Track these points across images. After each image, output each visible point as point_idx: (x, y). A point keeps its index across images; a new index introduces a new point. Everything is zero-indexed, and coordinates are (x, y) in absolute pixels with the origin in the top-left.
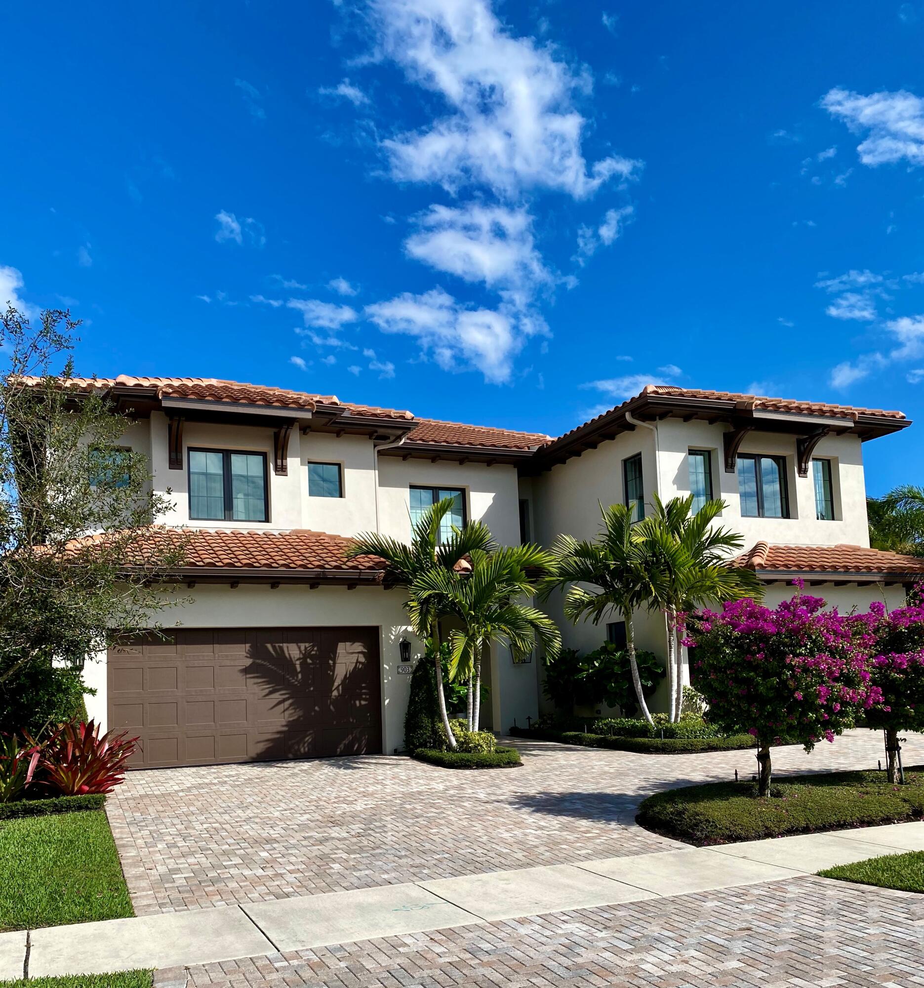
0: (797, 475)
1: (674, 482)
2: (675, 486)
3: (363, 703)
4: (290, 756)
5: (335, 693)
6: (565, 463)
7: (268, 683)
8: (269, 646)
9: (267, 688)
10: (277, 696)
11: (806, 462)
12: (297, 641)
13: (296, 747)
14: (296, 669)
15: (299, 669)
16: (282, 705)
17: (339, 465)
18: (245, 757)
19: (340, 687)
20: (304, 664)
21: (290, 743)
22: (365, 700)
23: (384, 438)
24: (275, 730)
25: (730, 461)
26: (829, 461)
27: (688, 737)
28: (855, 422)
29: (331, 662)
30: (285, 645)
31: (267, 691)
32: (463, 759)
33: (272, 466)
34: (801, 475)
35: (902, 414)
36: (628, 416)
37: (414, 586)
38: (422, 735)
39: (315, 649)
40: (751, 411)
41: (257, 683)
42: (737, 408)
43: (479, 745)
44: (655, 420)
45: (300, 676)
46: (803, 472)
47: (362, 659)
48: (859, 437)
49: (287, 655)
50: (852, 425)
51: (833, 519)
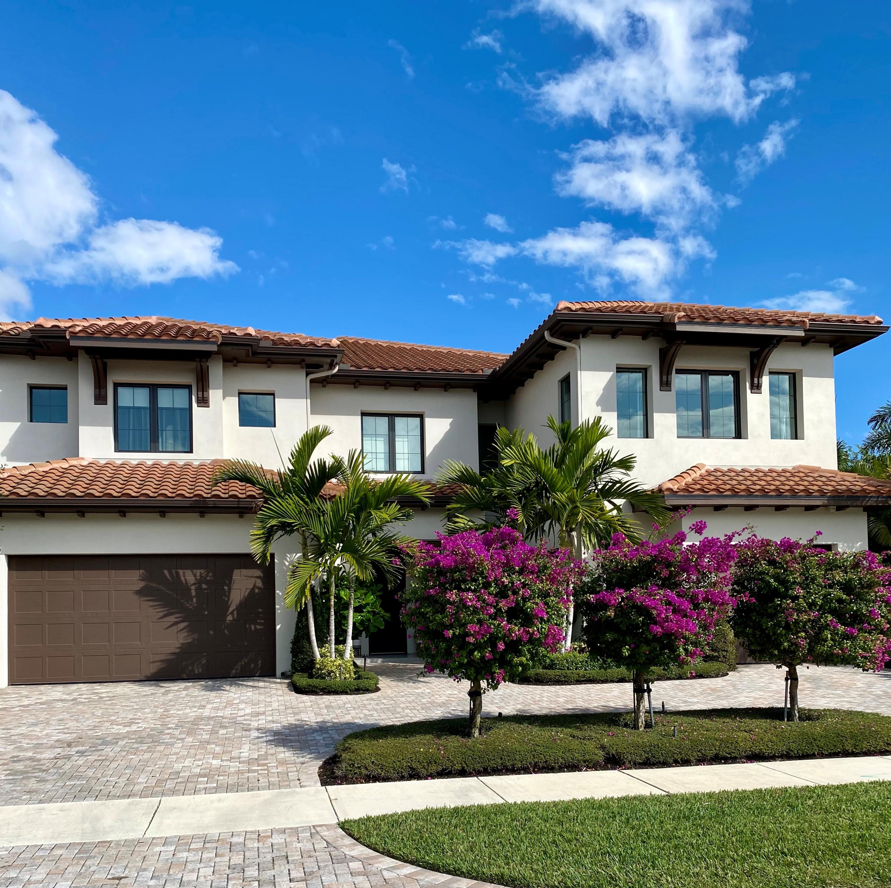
0: (748, 391)
1: (598, 404)
2: (600, 408)
3: (259, 627)
4: (185, 676)
5: (230, 618)
6: (523, 385)
7: (164, 606)
8: (166, 572)
9: (162, 611)
10: (172, 619)
11: (760, 376)
12: (192, 568)
13: (190, 668)
14: (191, 593)
15: (193, 593)
16: (176, 627)
17: (273, 394)
18: (139, 676)
19: (235, 612)
20: (199, 589)
21: (184, 664)
22: (260, 624)
23: (318, 367)
24: (169, 652)
25: (665, 379)
26: (794, 374)
27: (568, 668)
28: (805, 331)
29: (226, 588)
30: (181, 572)
31: (161, 614)
32: (310, 685)
33: (194, 398)
34: (753, 391)
35: (878, 318)
36: (546, 334)
37: (259, 514)
38: (303, 659)
39: (210, 574)
40: (674, 325)
41: (152, 606)
42: (665, 321)
43: (332, 672)
44: (578, 338)
45: (195, 600)
46: (756, 388)
47: (259, 583)
48: (830, 346)
49: (184, 581)
50: (802, 334)
51: (796, 438)
